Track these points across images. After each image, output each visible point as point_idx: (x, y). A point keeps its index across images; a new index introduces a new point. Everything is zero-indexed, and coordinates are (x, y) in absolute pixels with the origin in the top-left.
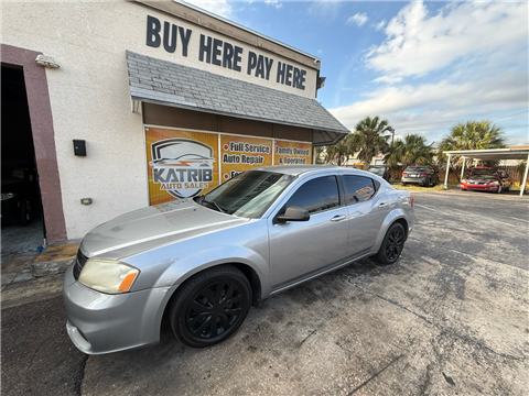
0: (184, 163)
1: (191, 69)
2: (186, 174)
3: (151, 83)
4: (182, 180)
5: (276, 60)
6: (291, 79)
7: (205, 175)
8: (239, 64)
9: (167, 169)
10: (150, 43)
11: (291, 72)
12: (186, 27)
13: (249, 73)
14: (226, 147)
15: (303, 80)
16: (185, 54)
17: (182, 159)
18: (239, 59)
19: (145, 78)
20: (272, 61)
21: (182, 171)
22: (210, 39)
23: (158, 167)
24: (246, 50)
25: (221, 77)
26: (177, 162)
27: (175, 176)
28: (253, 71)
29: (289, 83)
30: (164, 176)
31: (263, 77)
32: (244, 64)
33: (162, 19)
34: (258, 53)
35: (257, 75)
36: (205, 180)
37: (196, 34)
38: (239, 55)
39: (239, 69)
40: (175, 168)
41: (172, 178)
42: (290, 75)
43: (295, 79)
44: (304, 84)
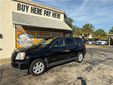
0: (26, 39)
1: (28, 15)
2: (26, 42)
3: (18, 20)
4: (25, 44)
5: (52, 12)
6: (56, 16)
7: (32, 42)
8: (41, 13)
9: (21, 41)
10: (18, 9)
11: (56, 14)
12: (27, 5)
13: (44, 15)
14: (38, 35)
15: (60, 16)
16: (27, 11)
17: (25, 38)
18: (42, 12)
19: (16, 19)
20: (51, 12)
21: (25, 41)
22: (34, 8)
23: (19, 40)
24: (43, 10)
25: (36, 17)
26: (24, 39)
27: (23, 42)
28: (45, 15)
29: (56, 17)
30: (20, 42)
31: (48, 16)
32: (43, 13)
33: (21, 4)
34: (47, 10)
35: (46, 16)
36: (32, 43)
37: (30, 7)
38: (42, 11)
39: (41, 14)
40: (23, 40)
41: (22, 43)
42: (56, 15)
43: (58, 16)
44: (60, 17)
